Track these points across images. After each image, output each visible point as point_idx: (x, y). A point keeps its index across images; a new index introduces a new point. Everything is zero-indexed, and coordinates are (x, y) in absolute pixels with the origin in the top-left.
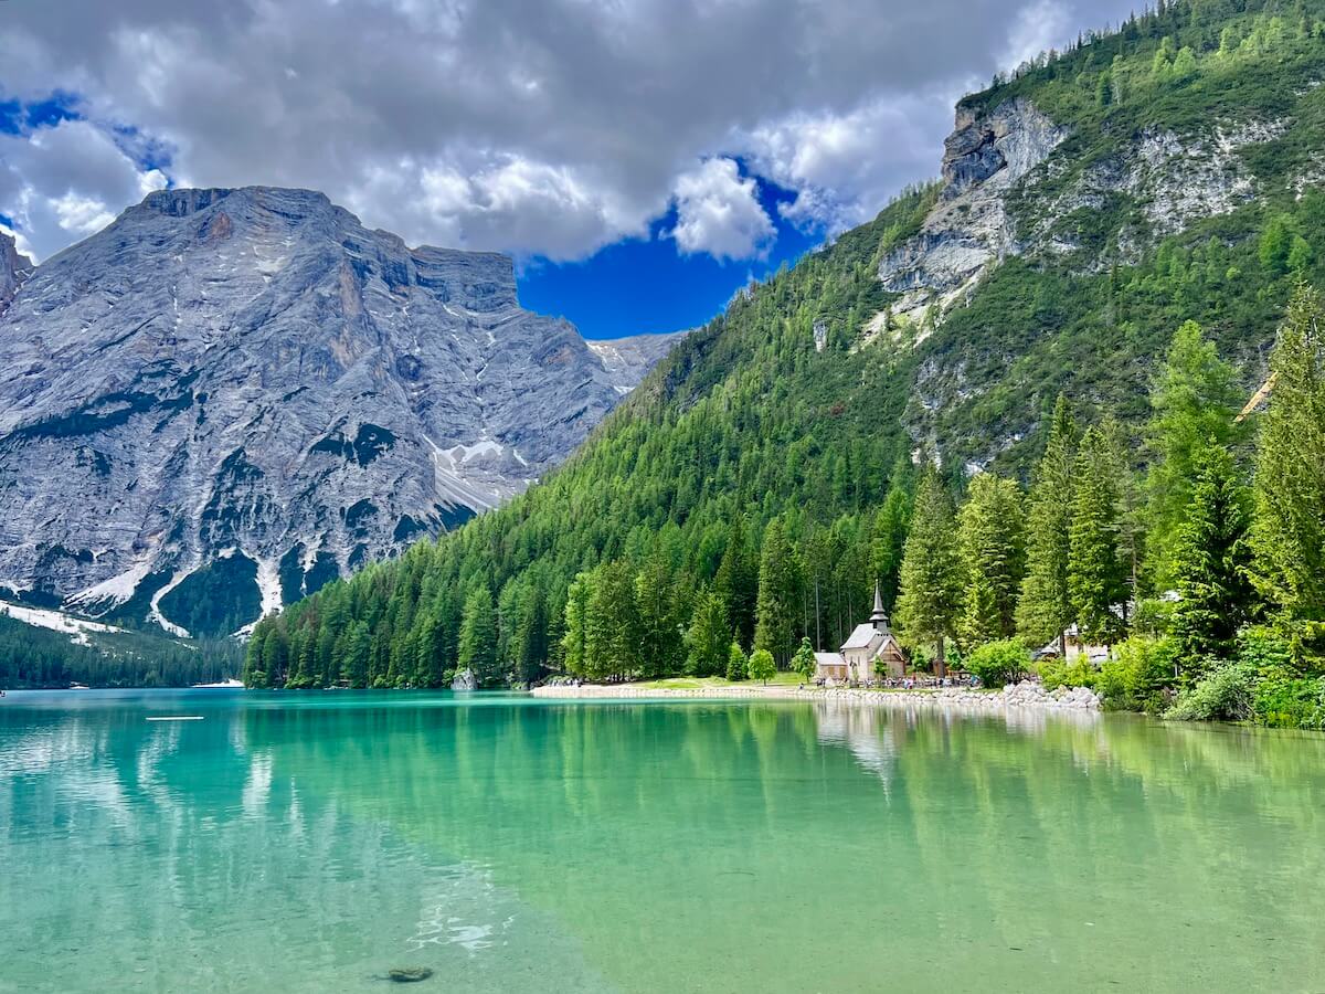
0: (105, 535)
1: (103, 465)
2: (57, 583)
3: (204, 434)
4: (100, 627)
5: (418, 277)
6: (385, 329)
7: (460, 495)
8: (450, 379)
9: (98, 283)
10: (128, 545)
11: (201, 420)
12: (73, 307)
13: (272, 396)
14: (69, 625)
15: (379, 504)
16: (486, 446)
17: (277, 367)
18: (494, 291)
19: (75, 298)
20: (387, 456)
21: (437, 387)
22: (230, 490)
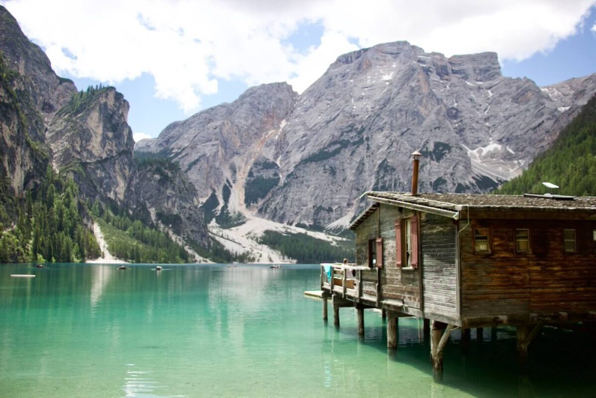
0: (336, 200)
1: (333, 172)
2: (321, 221)
3: (370, 154)
4: (340, 239)
5: (452, 70)
6: (439, 97)
7: (482, 171)
8: (472, 116)
9: (323, 97)
10: (345, 204)
11: (368, 148)
12: (315, 108)
13: (396, 134)
14: (329, 238)
15: (447, 179)
16: (493, 146)
17: (397, 121)
18: (489, 70)
19: (315, 105)
20: (448, 156)
21: (466, 121)
22: (383, 178)
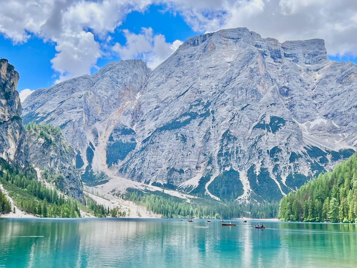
0: (187, 164)
1: (184, 139)
2: (174, 181)
3: (215, 125)
4: (192, 197)
5: (285, 54)
6: (274, 77)
7: (312, 142)
8: (301, 94)
9: (173, 74)
10: (194, 167)
11: (214, 120)
12: (166, 84)
13: (237, 108)
14: (183, 196)
15: (282, 148)
16: (319, 121)
17: (238, 98)
18: (317, 55)
19: (166, 81)
20: (283, 128)
21: (296, 98)
22: (226, 145)
